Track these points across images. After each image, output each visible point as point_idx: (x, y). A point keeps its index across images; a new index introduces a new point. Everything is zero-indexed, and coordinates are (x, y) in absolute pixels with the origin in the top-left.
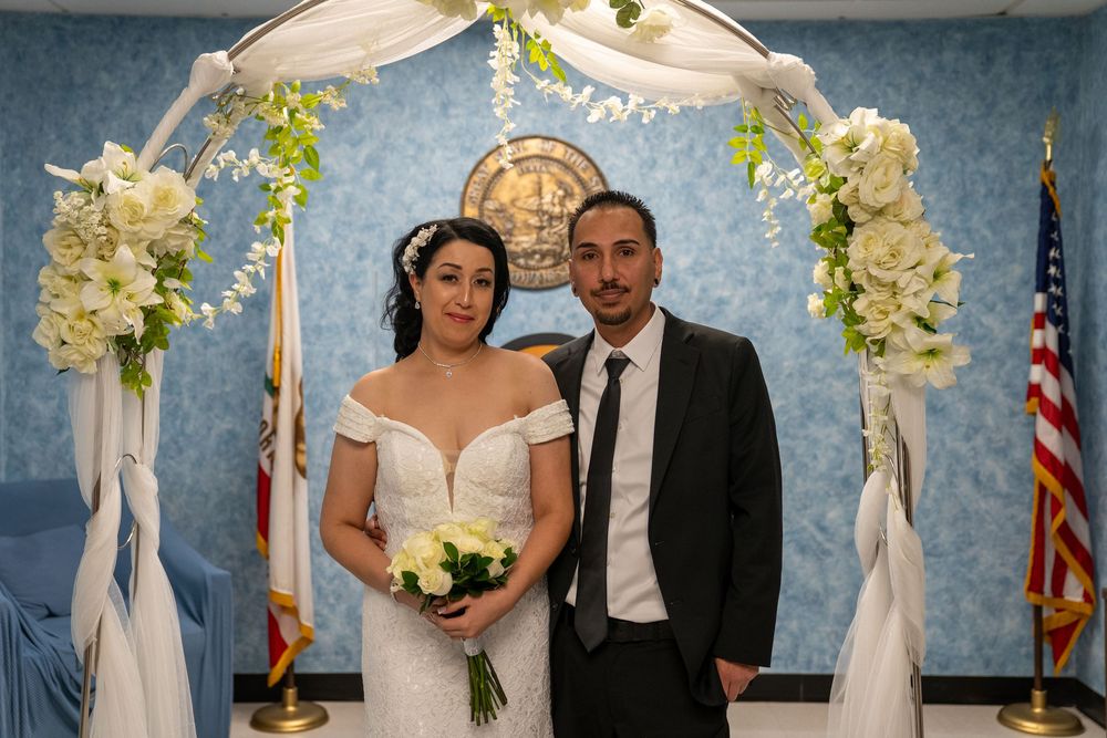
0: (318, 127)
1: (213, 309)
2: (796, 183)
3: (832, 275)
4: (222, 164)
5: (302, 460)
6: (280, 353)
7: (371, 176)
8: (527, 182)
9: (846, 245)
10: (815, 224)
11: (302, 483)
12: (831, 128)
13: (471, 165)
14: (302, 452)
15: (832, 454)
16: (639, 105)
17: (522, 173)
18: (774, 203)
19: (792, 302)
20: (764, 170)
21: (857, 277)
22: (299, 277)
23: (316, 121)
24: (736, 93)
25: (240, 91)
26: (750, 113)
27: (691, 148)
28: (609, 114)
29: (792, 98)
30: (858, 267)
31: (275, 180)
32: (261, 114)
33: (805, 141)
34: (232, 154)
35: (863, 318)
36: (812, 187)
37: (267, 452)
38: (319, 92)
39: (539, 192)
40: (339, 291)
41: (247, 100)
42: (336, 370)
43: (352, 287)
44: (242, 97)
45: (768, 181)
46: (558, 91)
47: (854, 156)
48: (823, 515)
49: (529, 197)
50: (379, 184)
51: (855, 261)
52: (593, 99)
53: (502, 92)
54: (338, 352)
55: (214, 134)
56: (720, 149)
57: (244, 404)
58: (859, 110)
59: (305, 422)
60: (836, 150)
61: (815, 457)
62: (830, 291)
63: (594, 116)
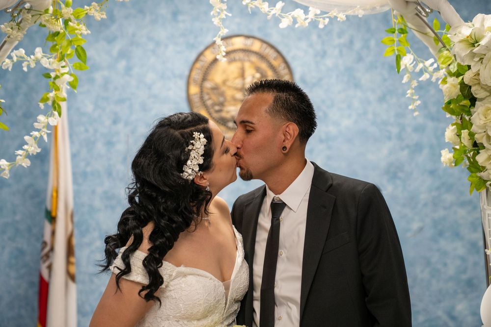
0: (85, 33)
1: (8, 163)
2: (431, 69)
3: (459, 136)
4: (15, 59)
5: (73, 269)
6: (57, 192)
7: (122, 64)
8: (234, 68)
9: (470, 114)
10: (446, 100)
11: (73, 287)
12: (459, 30)
13: (193, 56)
14: (72, 264)
15: (458, 262)
16: (316, 15)
17: (231, 61)
18: (415, 84)
19: (426, 152)
20: (407, 60)
21: (480, 138)
22: (71, 136)
23: (84, 28)
24: (387, 5)
25: (27, 6)
26: (397, 19)
27: (352, 41)
28: (295, 21)
29: (429, 8)
30: (480, 131)
31: (54, 70)
32: (44, 23)
33: (438, 38)
34: (22, 51)
35: (484, 168)
36: (443, 72)
37: (47, 264)
38: (86, 7)
39: (242, 75)
40: (100, 147)
41: (33, 13)
42: (97, 203)
43: (109, 144)
44: (29, 10)
45: (410, 68)
46: (258, 5)
47: (476, 50)
48: (453, 308)
49: (236, 78)
50: (128, 70)
51: (477, 126)
52: (283, 10)
53: (218, 7)
54: (99, 190)
55: (9, 37)
56: (373, 43)
57: (29, 230)
58: (480, 16)
59: (75, 241)
60: (462, 45)
61: (445, 265)
62: (458, 147)
63: (285, 23)
